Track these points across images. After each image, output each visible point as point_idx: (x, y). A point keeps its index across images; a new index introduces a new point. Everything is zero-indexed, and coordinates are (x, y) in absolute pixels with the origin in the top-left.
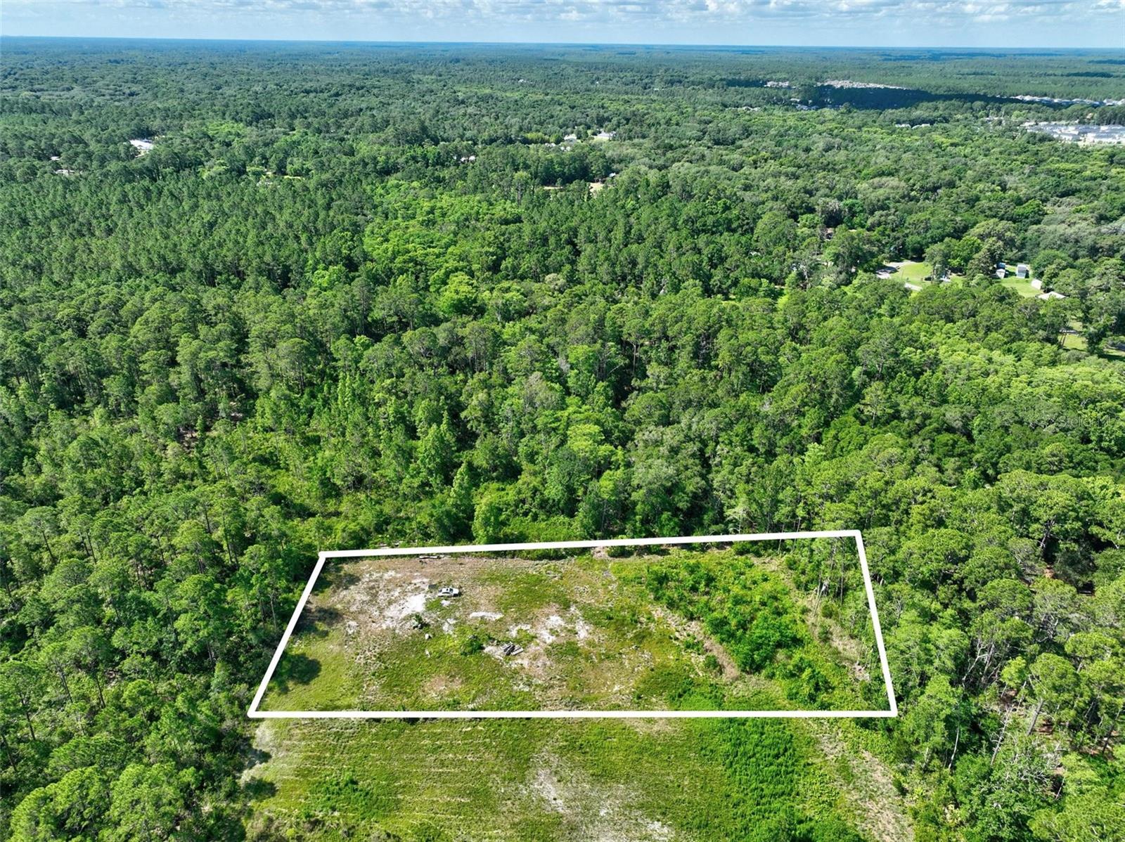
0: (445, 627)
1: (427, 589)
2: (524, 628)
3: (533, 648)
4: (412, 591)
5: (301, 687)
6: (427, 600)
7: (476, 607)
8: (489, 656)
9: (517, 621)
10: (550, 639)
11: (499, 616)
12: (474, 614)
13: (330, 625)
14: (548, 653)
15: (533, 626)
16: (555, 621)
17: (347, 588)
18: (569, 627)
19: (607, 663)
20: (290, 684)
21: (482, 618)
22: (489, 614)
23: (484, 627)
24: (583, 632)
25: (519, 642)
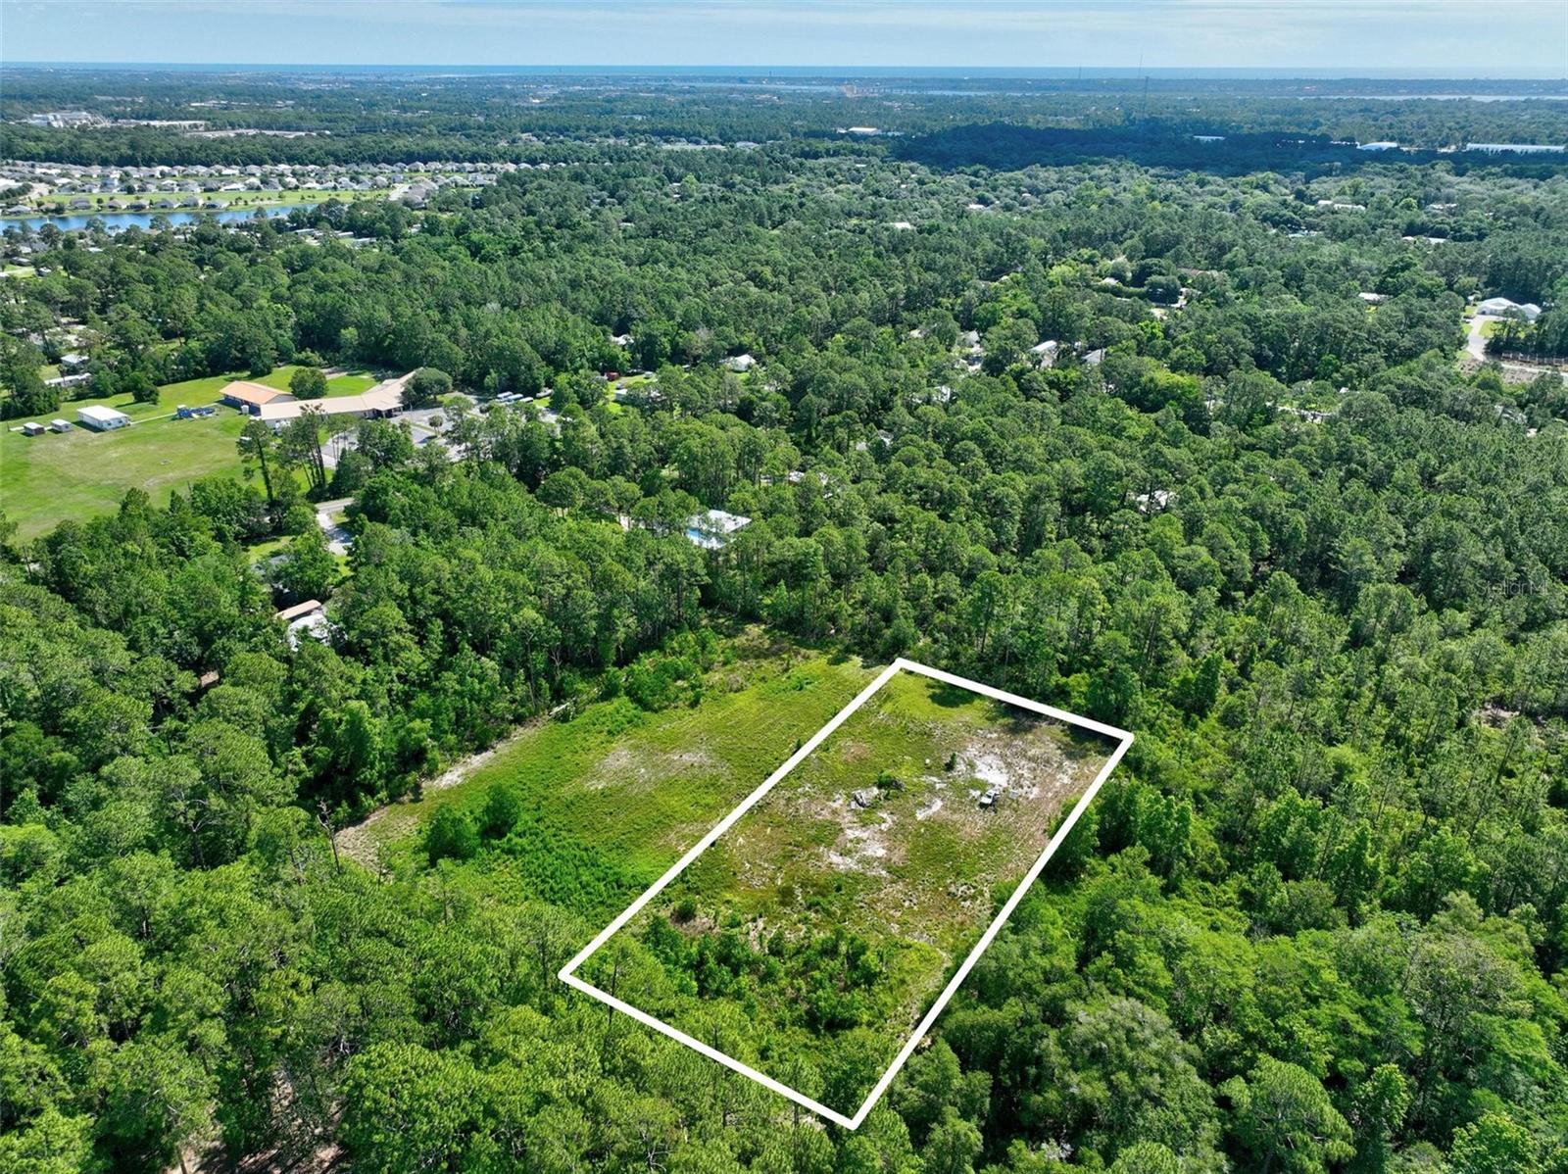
0: (935, 779)
2: (885, 825)
3: (849, 817)
5: (925, 694)
6: (991, 785)
7: (951, 810)
8: (866, 787)
9: (900, 825)
10: (851, 834)
11: (920, 817)
12: (939, 803)
13: (1002, 726)
14: (831, 823)
15: (882, 832)
16: (875, 851)
17: (1058, 748)
18: (856, 856)
19: (778, 853)
20: (936, 691)
21: (929, 807)
22: (929, 813)
23: (913, 801)
24: (840, 861)
25: (868, 813)
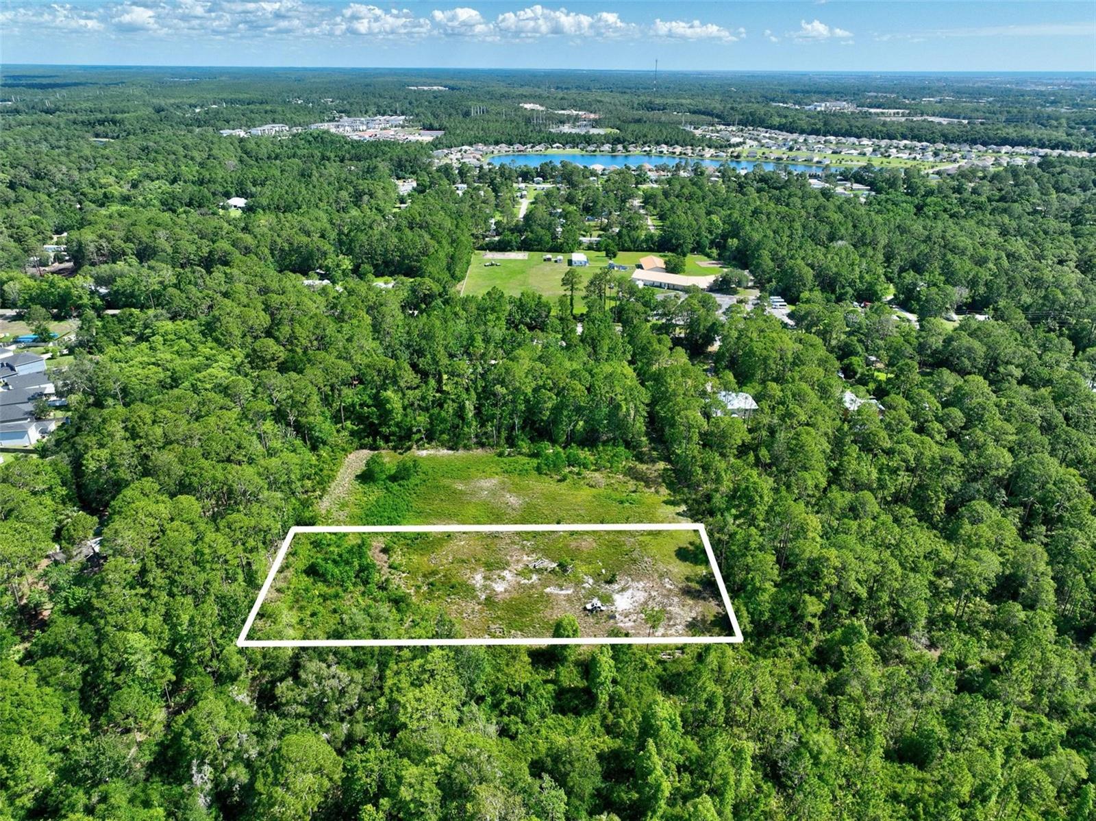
0: (591, 581)
1: (617, 616)
2: (526, 581)
3: (520, 567)
4: (630, 613)
5: (681, 545)
6: (613, 605)
7: (569, 599)
8: (554, 561)
9: (532, 586)
10: (506, 573)
11: (548, 590)
12: (570, 592)
13: (687, 586)
14: (508, 563)
15: (519, 583)
16: (499, 587)
17: (694, 619)
18: (488, 582)
19: (465, 557)
20: (691, 548)
21: (562, 590)
22: (556, 592)
23: (560, 582)
24: (478, 579)
25: (531, 571)
